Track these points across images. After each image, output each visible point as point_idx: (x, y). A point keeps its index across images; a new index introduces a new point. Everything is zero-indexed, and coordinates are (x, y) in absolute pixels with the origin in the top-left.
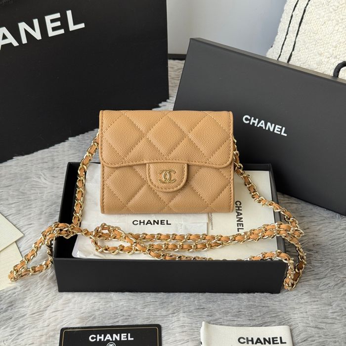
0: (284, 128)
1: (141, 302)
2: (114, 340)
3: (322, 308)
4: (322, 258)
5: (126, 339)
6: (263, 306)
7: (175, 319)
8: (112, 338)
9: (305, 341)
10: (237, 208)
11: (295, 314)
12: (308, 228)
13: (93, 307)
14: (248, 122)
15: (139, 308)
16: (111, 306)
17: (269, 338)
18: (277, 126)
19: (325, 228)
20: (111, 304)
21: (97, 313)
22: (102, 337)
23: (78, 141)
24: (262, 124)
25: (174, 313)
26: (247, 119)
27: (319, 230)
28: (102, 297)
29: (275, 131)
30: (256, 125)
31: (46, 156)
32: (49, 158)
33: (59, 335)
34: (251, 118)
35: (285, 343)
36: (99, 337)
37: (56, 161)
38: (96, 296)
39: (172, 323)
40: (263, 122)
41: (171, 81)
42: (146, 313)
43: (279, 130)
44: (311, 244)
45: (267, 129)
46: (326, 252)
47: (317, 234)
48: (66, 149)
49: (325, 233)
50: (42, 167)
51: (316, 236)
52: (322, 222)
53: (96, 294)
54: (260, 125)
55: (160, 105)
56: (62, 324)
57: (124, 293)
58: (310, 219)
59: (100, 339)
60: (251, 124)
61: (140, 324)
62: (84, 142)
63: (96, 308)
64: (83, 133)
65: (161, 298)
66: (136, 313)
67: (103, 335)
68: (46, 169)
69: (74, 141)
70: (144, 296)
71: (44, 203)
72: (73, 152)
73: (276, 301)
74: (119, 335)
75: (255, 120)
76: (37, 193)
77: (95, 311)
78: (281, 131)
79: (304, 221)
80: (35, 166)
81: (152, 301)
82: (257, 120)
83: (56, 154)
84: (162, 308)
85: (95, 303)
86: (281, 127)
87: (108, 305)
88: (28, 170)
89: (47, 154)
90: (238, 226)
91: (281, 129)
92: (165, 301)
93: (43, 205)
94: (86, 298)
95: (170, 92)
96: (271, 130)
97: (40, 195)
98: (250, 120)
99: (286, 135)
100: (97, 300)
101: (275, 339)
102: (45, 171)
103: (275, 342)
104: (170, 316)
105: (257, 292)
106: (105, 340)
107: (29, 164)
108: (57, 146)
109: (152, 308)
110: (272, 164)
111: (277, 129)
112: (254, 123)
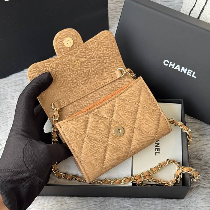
0: (194, 73)
1: (86, 205)
12: (207, 144)
13: (52, 208)
14: (167, 65)
16: (64, 208)
18: (189, 70)
20: (65, 206)
24: (178, 67)
26: (166, 63)
28: (58, 200)
29: (188, 74)
30: (173, 68)
32: (20, 81)
34: (170, 63)
37: (26, 84)
38: (54, 199)
40: (178, 66)
43: (191, 73)
44: (208, 158)
45: (181, 71)
50: (15, 89)
53: (54, 197)
54: (176, 68)
58: (209, 138)
60: (170, 66)
65: (99, 201)
73: (181, 206)
75: (173, 64)
76: (12, 112)
78: (192, 74)
79: (204, 139)
80: (10, 88)
81: (93, 204)
82: (174, 64)
83: (25, 78)
85: (53, 205)
86: (192, 71)
87: (62, 207)
88: (5, 91)
89: (19, 77)
90: (156, 151)
91: (192, 73)
92: (102, 204)
94: (47, 201)
96: (185, 72)
98: (169, 64)
99: (195, 77)
100: (54, 202)
102: (17, 93)
107: (6, 86)
108: (26, 70)
110: (183, 100)
111: (189, 72)
112: (171, 66)
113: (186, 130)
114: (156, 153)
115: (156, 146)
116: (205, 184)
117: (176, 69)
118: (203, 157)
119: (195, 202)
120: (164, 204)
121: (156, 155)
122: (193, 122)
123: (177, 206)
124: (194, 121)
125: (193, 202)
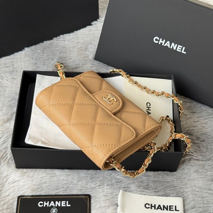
0: (184, 48)
1: (77, 177)
2: (56, 206)
3: (207, 183)
4: (207, 145)
5: (65, 206)
6: (165, 182)
7: (101, 190)
8: (55, 204)
9: (193, 208)
10: (147, 108)
11: (187, 188)
13: (42, 180)
14: (157, 42)
15: (75, 182)
16: (54, 180)
17: (167, 206)
18: (179, 46)
19: (210, 122)
20: (55, 178)
21: (45, 185)
22: (48, 204)
23: (32, 51)
24: (168, 44)
25: (100, 186)
26: (156, 40)
27: (206, 123)
28: (48, 173)
29: (177, 50)
30: (163, 45)
31: (8, 61)
32: (10, 63)
33: (17, 201)
34: (160, 39)
35: (179, 211)
36: (45, 204)
37: (16, 66)
38: (44, 172)
39: (99, 193)
40: (168, 42)
41: (100, 4)
42: (80, 186)
43: (181, 49)
44: (200, 133)
45: (171, 48)
46: (210, 140)
47: (204, 126)
48: (23, 57)
49: (210, 125)
50: (4, 71)
51: (203, 127)
52: (208, 117)
53: (43, 170)
54: (166, 44)
55: (92, 23)
56: (18, 193)
57: (64, 170)
58: (200, 115)
59: (46, 205)
60: (160, 43)
61: (75, 194)
62: (36, 51)
63: (43, 181)
64: (35, 44)
65: (91, 174)
66: (72, 186)
67: (48, 202)
68: (8, 72)
69: (29, 51)
70: (79, 172)
71: (6, 99)
72: (28, 59)
73: (174, 178)
74: (60, 202)
75: (162, 40)
76: (1, 91)
77: (42, 183)
78: (182, 50)
81: (84, 176)
82: (164, 41)
83: (15, 60)
84: (92, 182)
85: (43, 177)
86: (182, 47)
87: (52, 179)
89: (9, 60)
91: (182, 48)
92: (94, 176)
93: (5, 101)
94: (36, 173)
95: (100, 13)
96: (175, 49)
97: (3, 93)
98: (159, 41)
99: (185, 53)
100: (44, 175)
101: (171, 207)
102: (7, 74)
103: (171, 209)
104: (97, 188)
105: (161, 171)
106: (50, 206)
108: (16, 54)
109: (84, 182)
110: (174, 75)
111: (179, 48)
112: (162, 43)
116: (197, 157)
117: (166, 46)
118: (194, 132)
119: (187, 174)
120: (156, 175)
122: (183, 101)
123: (170, 178)
125: (186, 174)
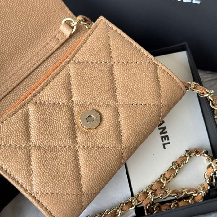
113: (205, 93)
114: (164, 145)
115: (161, 133)
121: (164, 148)
122: (212, 78)
124: (213, 76)
